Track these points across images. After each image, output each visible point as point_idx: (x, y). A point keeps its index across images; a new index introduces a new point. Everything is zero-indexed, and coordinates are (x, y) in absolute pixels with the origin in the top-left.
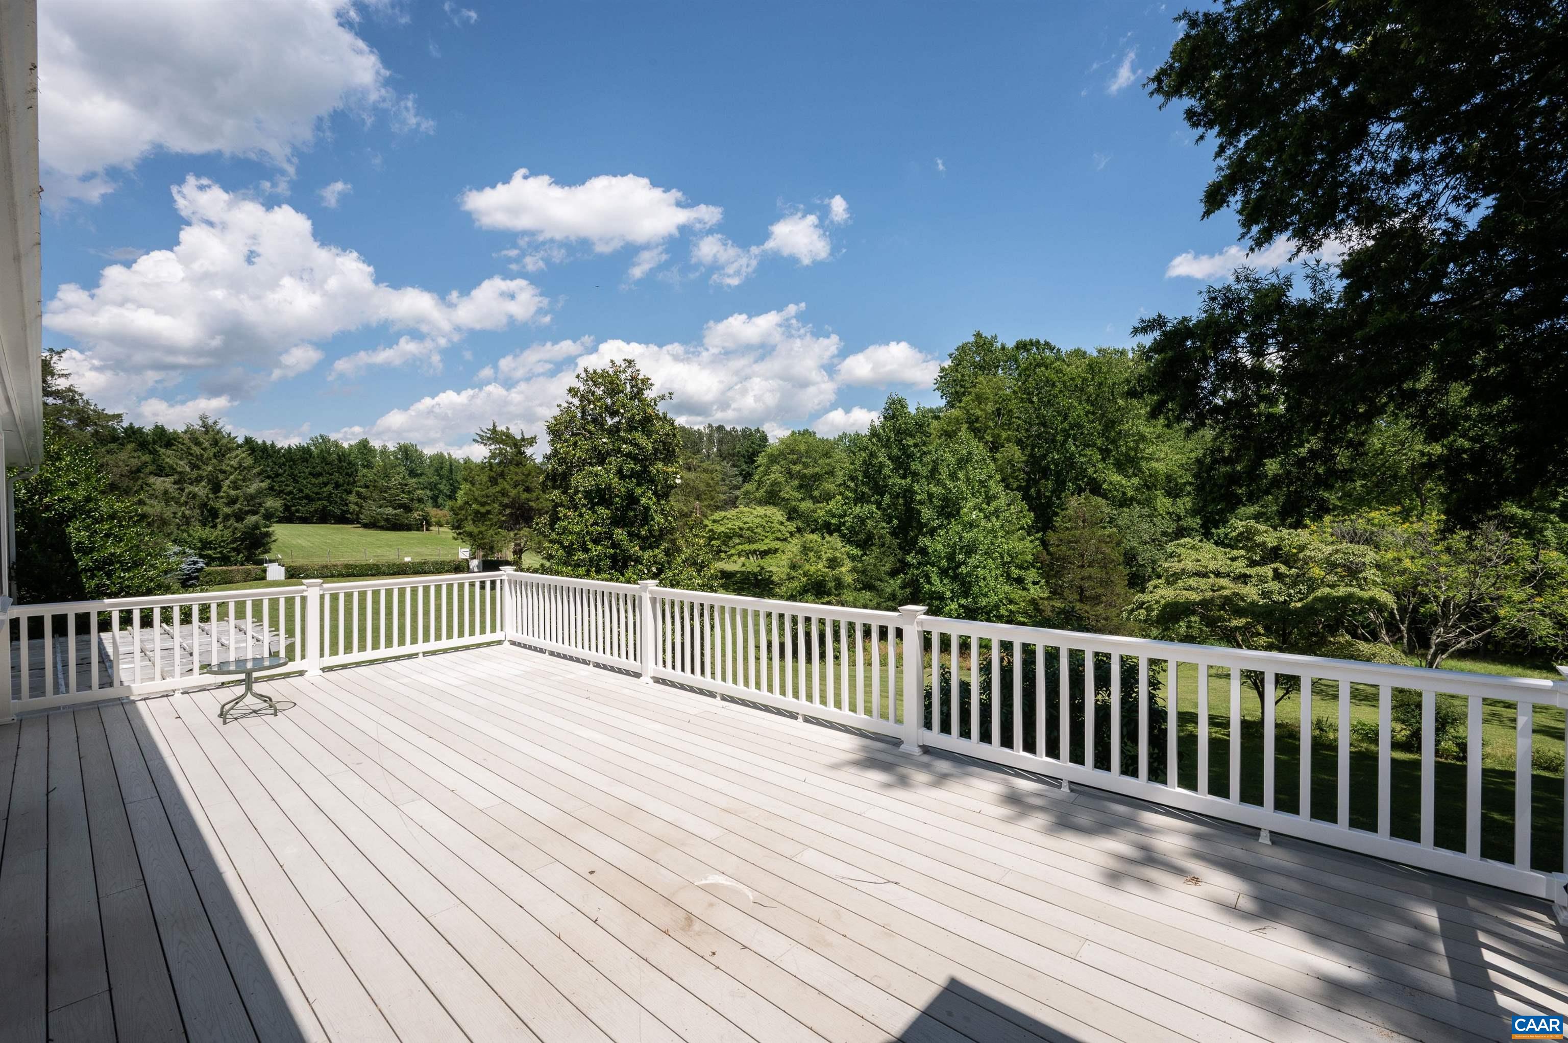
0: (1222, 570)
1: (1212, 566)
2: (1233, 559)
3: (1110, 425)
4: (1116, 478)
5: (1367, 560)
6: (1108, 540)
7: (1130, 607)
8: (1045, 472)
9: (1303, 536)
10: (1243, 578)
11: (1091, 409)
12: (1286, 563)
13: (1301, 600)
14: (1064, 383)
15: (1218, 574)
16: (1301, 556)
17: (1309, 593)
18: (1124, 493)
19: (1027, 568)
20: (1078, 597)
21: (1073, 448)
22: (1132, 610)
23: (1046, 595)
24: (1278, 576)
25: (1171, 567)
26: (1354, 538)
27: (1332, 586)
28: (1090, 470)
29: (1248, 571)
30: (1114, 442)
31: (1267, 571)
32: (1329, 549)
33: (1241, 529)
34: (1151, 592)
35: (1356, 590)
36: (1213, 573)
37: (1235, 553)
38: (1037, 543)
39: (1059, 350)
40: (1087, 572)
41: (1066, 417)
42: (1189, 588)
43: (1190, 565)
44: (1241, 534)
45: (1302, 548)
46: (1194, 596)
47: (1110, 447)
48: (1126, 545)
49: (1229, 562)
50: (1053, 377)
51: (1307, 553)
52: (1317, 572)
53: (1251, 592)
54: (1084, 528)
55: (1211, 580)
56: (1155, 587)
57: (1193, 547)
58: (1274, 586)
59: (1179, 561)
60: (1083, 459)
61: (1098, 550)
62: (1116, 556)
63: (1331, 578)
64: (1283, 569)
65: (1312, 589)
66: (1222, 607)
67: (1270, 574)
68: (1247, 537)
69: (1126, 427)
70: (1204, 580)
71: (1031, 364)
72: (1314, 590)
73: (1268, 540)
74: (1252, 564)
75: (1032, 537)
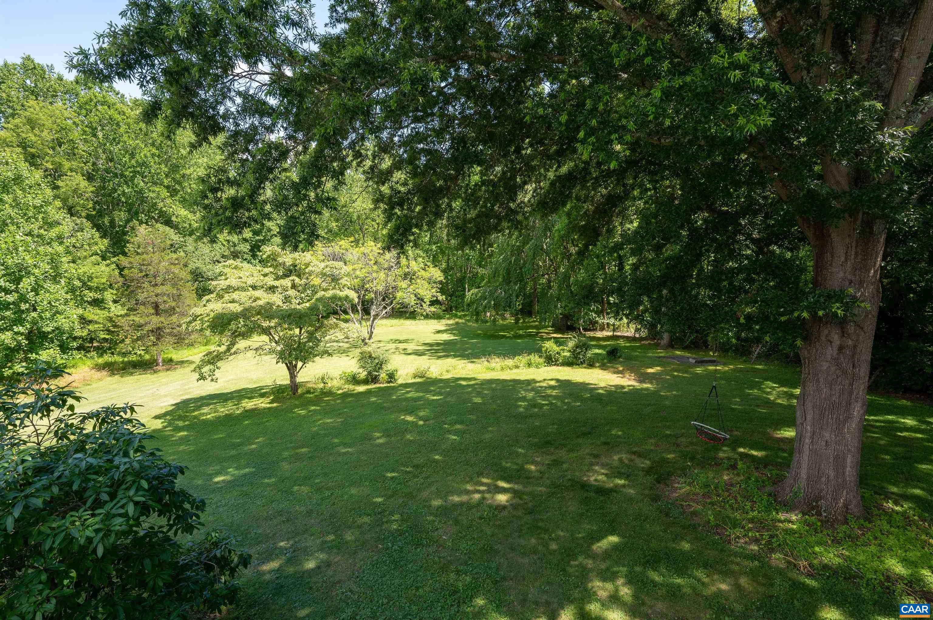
0: (258, 284)
1: (250, 281)
2: (265, 275)
3: (175, 168)
4: (183, 212)
5: (343, 271)
6: (177, 262)
7: (188, 320)
8: (116, 203)
9: (307, 256)
10: (272, 289)
11: (157, 152)
12: (299, 276)
13: (309, 301)
14: (128, 125)
15: (254, 288)
16: (307, 270)
17: (313, 295)
18: (190, 225)
19: (104, 289)
20: (153, 311)
21: (142, 184)
22: (190, 322)
23: (123, 312)
24: (294, 286)
25: (218, 285)
26: (335, 257)
27: (325, 290)
28: (161, 205)
29: (277, 283)
30: (179, 183)
31: (287, 282)
32: (323, 265)
33: (269, 253)
34: (205, 306)
35: (338, 292)
36: (252, 287)
37: (267, 270)
38: (113, 266)
39: (123, 96)
40: (159, 290)
41: (132, 155)
42: (233, 301)
43: (233, 282)
44: (269, 256)
45: (307, 265)
46: (236, 308)
47: (177, 186)
48: (192, 266)
49: (262, 278)
50: (119, 118)
51: (310, 268)
52: (316, 281)
53: (277, 299)
54: (154, 253)
55: (248, 293)
56: (208, 301)
57: (236, 268)
58: (292, 293)
59: (226, 279)
60: (152, 195)
61: (168, 272)
62: (184, 274)
63: (324, 285)
64: (297, 280)
65: (315, 292)
66: (259, 313)
67: (290, 285)
68: (273, 257)
69: (188, 172)
70: (244, 294)
71: (91, 100)
72: (316, 293)
73: (286, 260)
74: (277, 278)
75: (108, 261)
